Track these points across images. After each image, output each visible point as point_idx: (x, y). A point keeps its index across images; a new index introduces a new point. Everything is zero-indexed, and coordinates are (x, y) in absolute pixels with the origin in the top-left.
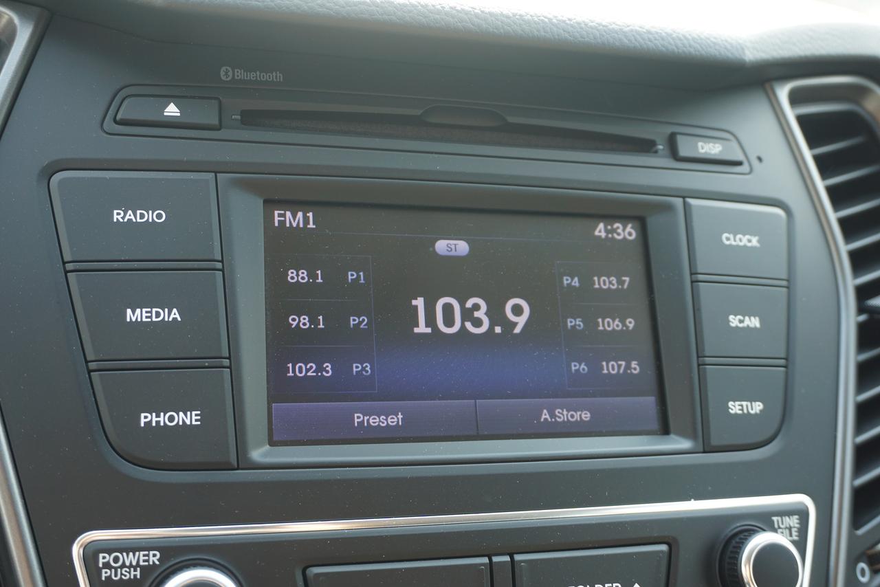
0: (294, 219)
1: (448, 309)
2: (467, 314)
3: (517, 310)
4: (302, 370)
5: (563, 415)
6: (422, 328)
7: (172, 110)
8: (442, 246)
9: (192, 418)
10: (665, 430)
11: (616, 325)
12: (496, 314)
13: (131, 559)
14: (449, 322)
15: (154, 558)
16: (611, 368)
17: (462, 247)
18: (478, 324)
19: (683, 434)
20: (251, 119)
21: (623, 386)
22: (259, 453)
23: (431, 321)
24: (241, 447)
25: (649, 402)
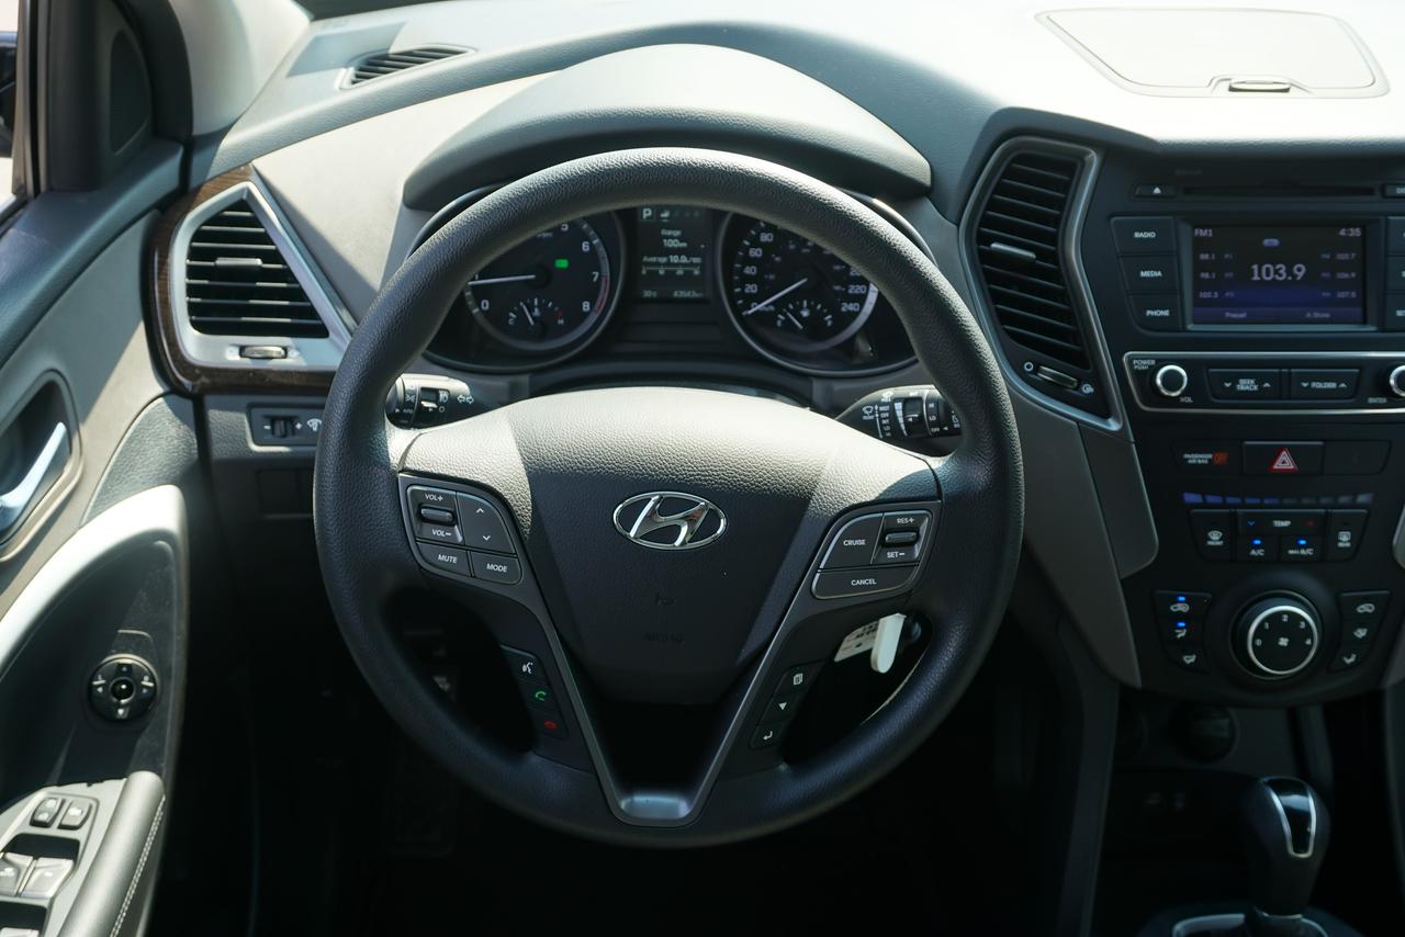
0: (1203, 233)
1: (1268, 270)
2: (1276, 272)
3: (1299, 270)
4: (1205, 295)
5: (1317, 315)
6: (1256, 278)
7: (1157, 191)
8: (1266, 242)
9: (1166, 313)
10: (1365, 322)
11: (1346, 276)
12: (1289, 272)
13: (1144, 362)
14: (1268, 275)
15: (1153, 362)
16: (1341, 295)
17: (1275, 242)
18: (1280, 275)
19: (1373, 325)
20: (1187, 191)
21: (1347, 302)
22: (1190, 327)
23: (1260, 275)
24: (1184, 324)
25: (1359, 310)
